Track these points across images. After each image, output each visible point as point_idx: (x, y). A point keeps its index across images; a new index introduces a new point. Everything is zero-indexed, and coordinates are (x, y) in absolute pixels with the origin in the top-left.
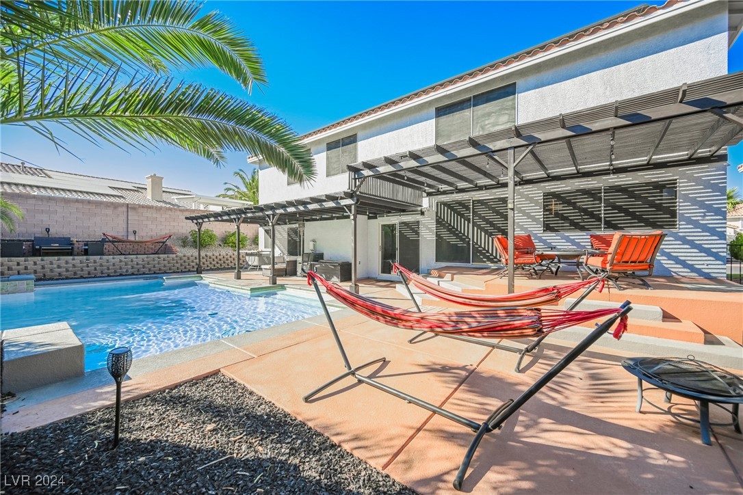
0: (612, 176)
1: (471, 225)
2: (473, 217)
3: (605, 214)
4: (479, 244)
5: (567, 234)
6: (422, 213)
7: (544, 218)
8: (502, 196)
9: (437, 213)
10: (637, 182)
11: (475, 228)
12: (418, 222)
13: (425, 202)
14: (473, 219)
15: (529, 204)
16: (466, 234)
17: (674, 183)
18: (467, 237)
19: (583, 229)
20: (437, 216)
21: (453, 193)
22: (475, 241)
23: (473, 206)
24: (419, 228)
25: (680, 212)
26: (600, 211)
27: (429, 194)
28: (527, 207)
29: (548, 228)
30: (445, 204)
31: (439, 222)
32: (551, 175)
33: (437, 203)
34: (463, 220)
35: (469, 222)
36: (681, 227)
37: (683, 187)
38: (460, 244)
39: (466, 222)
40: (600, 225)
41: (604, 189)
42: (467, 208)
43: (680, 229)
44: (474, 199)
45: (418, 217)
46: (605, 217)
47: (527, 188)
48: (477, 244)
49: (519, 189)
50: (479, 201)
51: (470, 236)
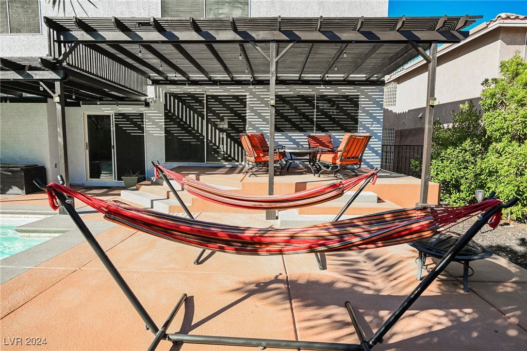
0: (322, 87)
1: (205, 122)
2: (207, 113)
3: (316, 118)
4: (213, 142)
5: (289, 134)
6: (147, 104)
8: (236, 94)
9: (166, 105)
10: (337, 94)
11: (210, 125)
12: (141, 115)
13: (151, 91)
14: (207, 116)
15: (260, 104)
16: (200, 132)
17: (357, 97)
18: (201, 134)
19: (301, 130)
20: (166, 108)
21: (185, 84)
22: (210, 139)
23: (207, 102)
24: (143, 122)
25: (361, 120)
26: (313, 115)
27: (155, 82)
28: (258, 107)
29: (278, 129)
30: (175, 96)
31: (169, 116)
33: (166, 94)
34: (196, 115)
35: (203, 118)
36: (360, 131)
37: (363, 102)
38: (193, 141)
39: (200, 118)
40: (313, 127)
41: (317, 97)
42: (200, 102)
44: (208, 94)
45: (142, 109)
46: (316, 121)
47: (258, 89)
48: (211, 141)
49: (252, 89)
50: (213, 97)
51: (205, 134)
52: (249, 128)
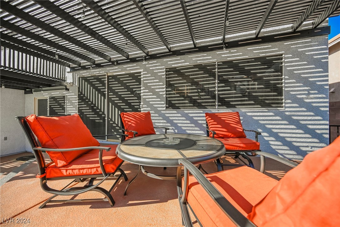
0: (224, 51)
1: (106, 100)
2: (108, 93)
3: (219, 91)
4: (113, 120)
5: (186, 112)
6: (67, 89)
7: (166, 94)
8: (132, 72)
9: (79, 88)
11: (110, 104)
12: (64, 97)
13: (69, 77)
14: (108, 95)
15: (153, 79)
16: (102, 111)
18: (103, 113)
19: (199, 106)
20: (79, 91)
21: (91, 68)
22: (110, 117)
23: (108, 82)
24: (64, 103)
25: (286, 89)
26: (214, 87)
27: (73, 70)
28: (152, 83)
29: (170, 105)
30: (85, 79)
31: (82, 98)
32: (172, 50)
33: (79, 78)
34: (99, 95)
35: (105, 98)
36: (286, 105)
37: (289, 63)
38: (98, 120)
39: (102, 98)
40: (214, 102)
41: (218, 65)
42: (103, 83)
43: (286, 107)
44: (109, 74)
45: (65, 92)
46: (219, 95)
47: (152, 64)
48: (111, 120)
49: (146, 64)
50: (114, 77)
51: (106, 113)
52: (144, 106)
